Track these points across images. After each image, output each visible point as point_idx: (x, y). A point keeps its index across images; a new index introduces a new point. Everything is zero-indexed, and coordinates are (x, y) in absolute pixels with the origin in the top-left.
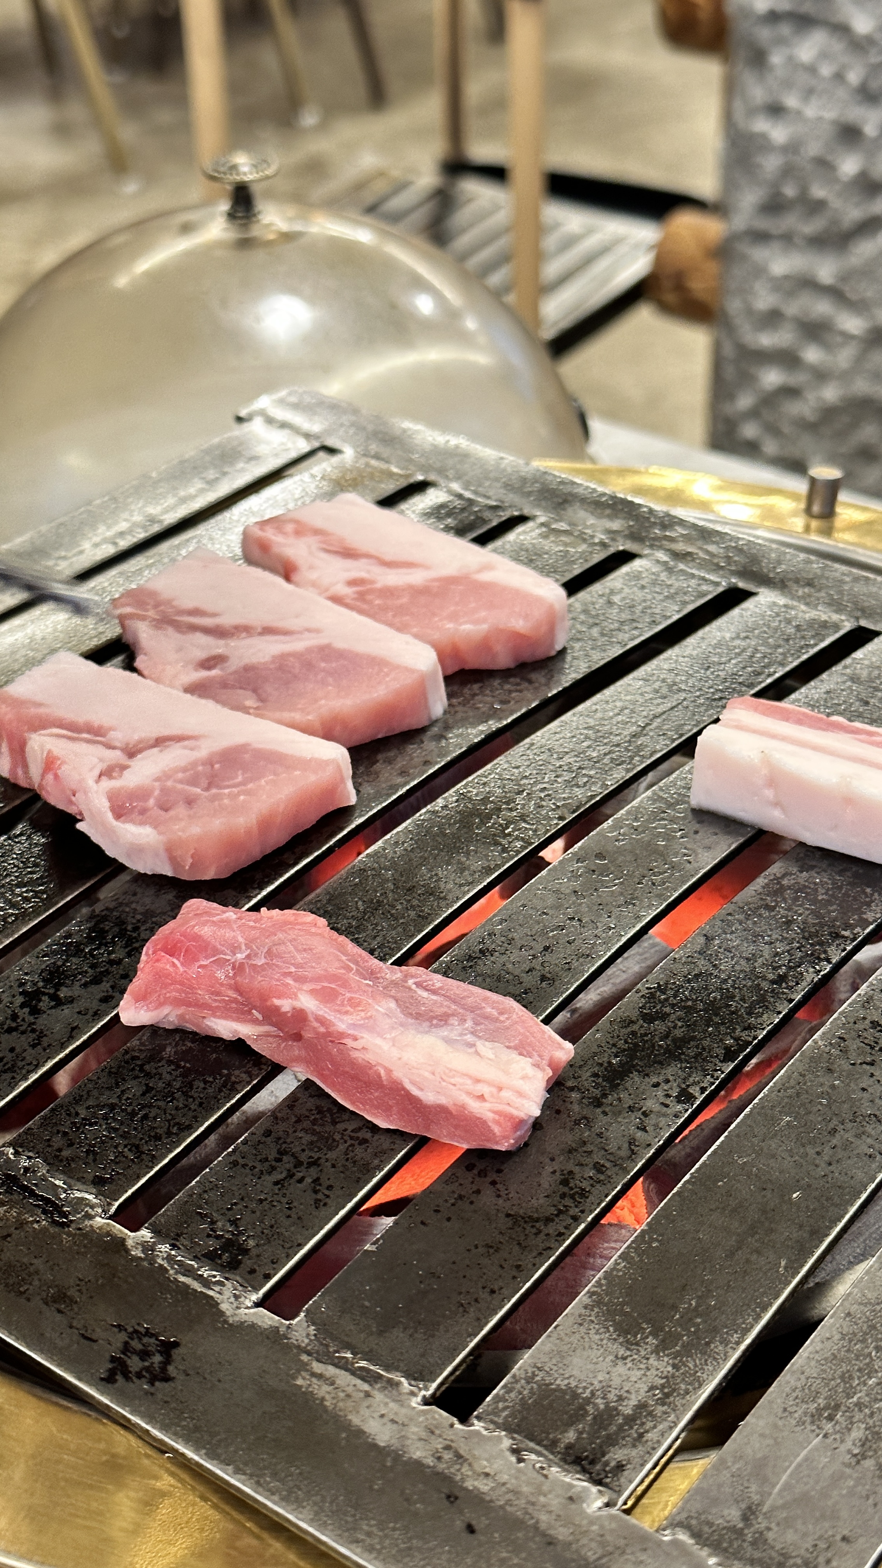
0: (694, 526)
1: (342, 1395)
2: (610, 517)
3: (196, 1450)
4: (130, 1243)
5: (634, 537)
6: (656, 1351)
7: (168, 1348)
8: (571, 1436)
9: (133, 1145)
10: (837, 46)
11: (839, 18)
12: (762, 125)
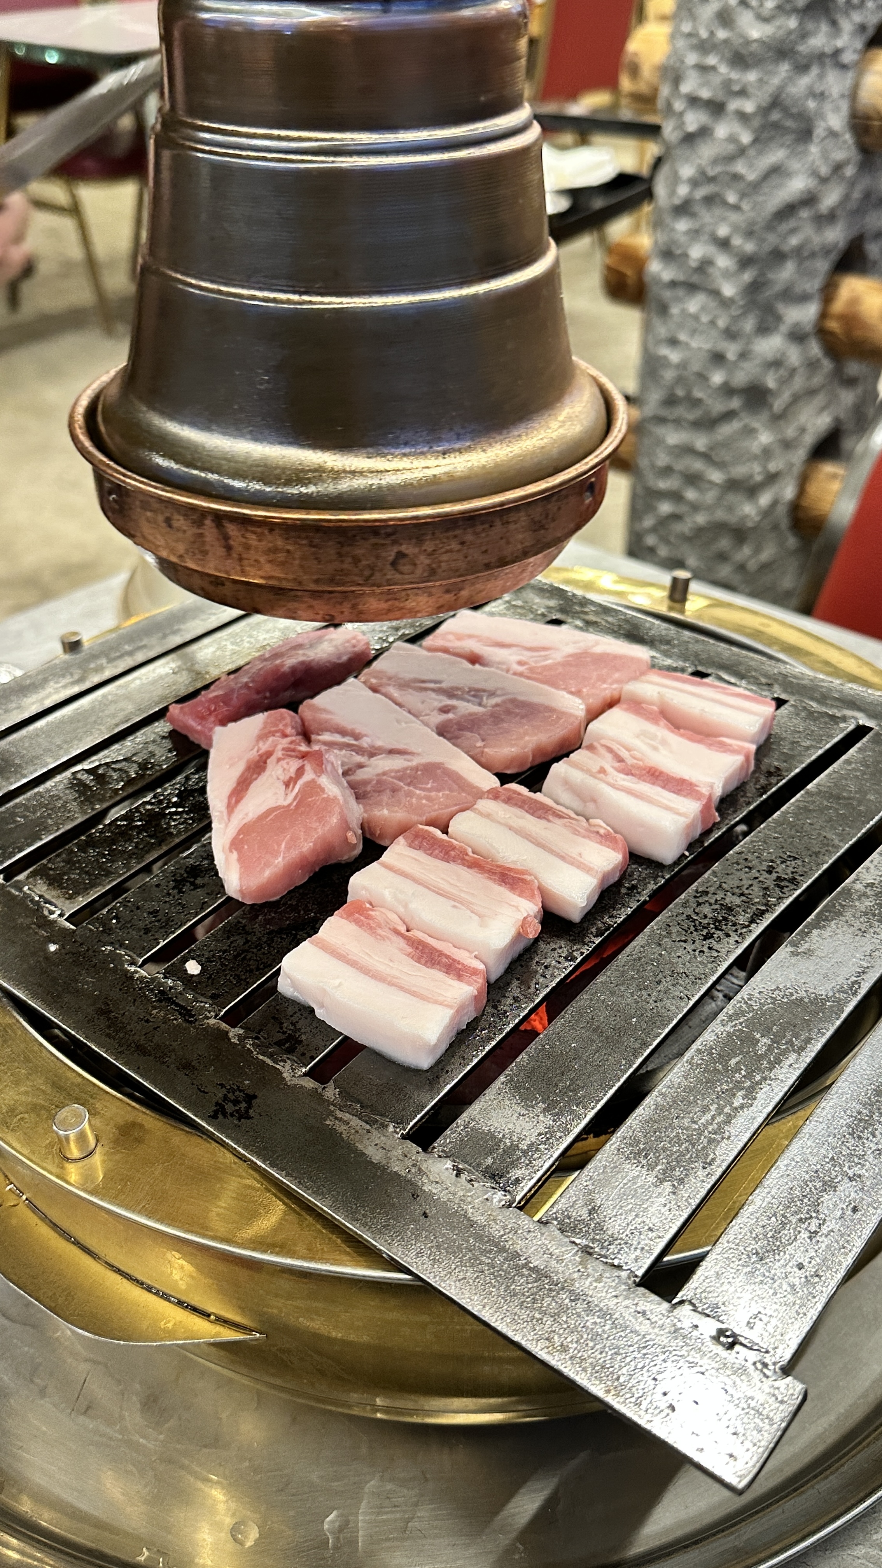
0: (600, 605)
1: (353, 1131)
2: (549, 598)
3: (264, 1162)
4: (231, 1035)
5: (562, 610)
6: (544, 1110)
7: (250, 1099)
8: (489, 1161)
9: (236, 975)
10: (712, 304)
11: (714, 286)
12: (665, 351)
